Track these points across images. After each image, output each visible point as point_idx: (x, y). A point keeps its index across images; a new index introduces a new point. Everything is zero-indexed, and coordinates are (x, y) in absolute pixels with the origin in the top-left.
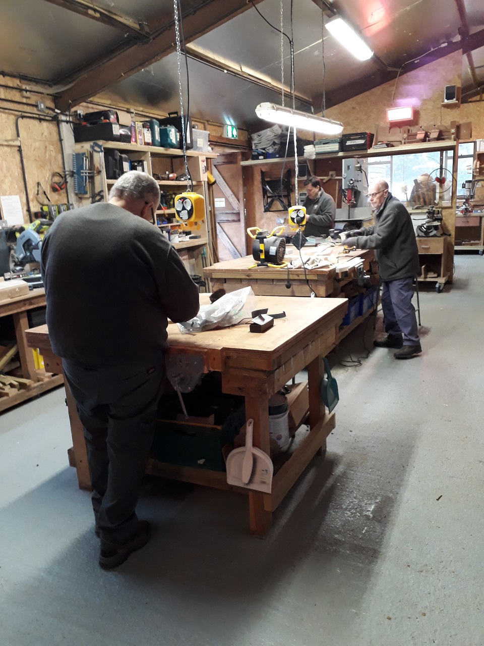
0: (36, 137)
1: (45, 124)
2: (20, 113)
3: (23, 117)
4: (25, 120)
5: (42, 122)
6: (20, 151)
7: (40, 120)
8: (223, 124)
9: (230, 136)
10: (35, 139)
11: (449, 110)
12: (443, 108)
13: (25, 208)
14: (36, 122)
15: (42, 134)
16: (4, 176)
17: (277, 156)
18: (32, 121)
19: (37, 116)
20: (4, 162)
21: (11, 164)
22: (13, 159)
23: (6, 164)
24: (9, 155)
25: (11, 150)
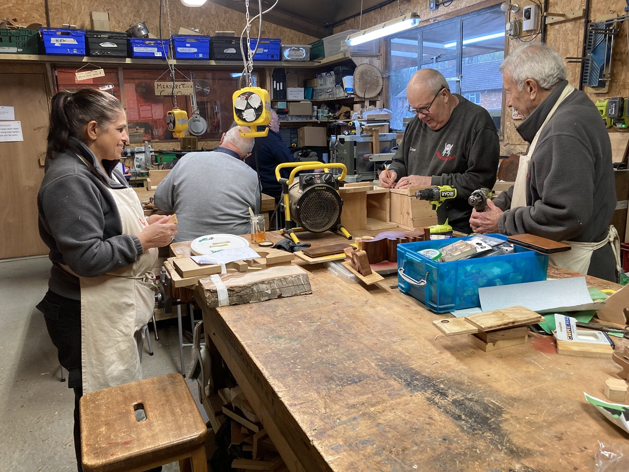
6: (587, 22)
20: (561, 43)
21: (570, 44)
22: (574, 37)
23: (564, 46)
24: (570, 32)
25: (575, 25)
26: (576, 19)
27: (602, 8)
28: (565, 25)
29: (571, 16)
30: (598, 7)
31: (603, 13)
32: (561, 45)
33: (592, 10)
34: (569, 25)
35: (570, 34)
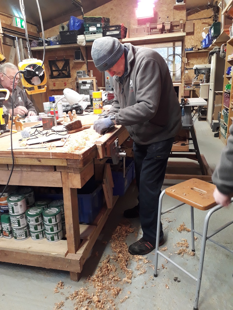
8: (12, 16)
9: (19, 26)
11: (178, 11)
12: (174, 10)
17: (58, 43)
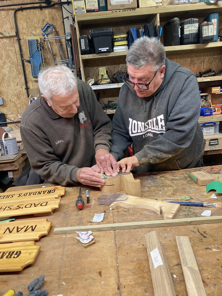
0: (36, 25)
1: (47, 11)
2: (20, 7)
3: (22, 9)
4: (25, 12)
5: (44, 10)
6: (19, 40)
7: (41, 8)
10: (35, 27)
13: (24, 87)
14: (37, 11)
15: (44, 20)
16: (4, 63)
18: (32, 10)
19: (38, 5)
20: (3, 51)
21: (10, 52)
22: (11, 48)
23: (6, 53)
24: (8, 45)
25: (10, 41)
26: (10, 37)
27: (26, 32)
28: (3, 40)
29: (7, 35)
30: (24, 31)
31: (28, 36)
32: (3, 52)
33: (20, 32)
34: (5, 40)
35: (8, 46)
